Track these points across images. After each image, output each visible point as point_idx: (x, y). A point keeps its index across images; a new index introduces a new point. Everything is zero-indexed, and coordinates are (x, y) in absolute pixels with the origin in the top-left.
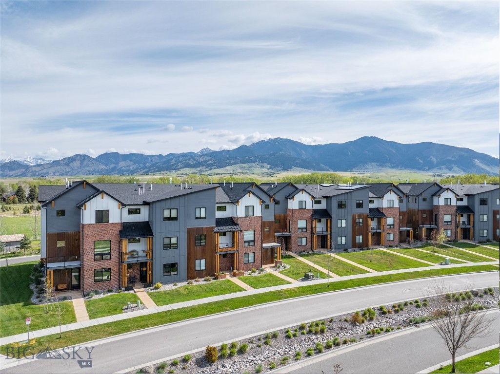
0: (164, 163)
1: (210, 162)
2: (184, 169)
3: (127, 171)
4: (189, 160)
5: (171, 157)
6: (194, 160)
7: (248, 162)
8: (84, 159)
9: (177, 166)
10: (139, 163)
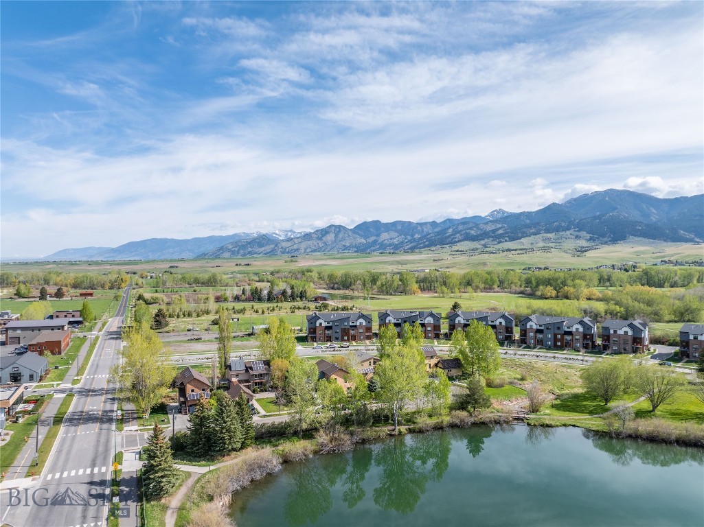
2: (462, 243)
3: (390, 245)
4: (471, 229)
5: (448, 224)
6: (478, 228)
8: (339, 231)
9: (454, 238)
10: (406, 235)
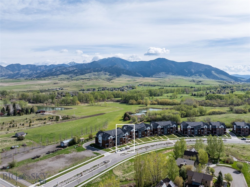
0: (49, 71)
1: (76, 71)
2: (62, 75)
3: (26, 75)
4: (63, 69)
5: (52, 67)
6: (66, 69)
7: (98, 71)
9: (57, 73)
10: (33, 71)
